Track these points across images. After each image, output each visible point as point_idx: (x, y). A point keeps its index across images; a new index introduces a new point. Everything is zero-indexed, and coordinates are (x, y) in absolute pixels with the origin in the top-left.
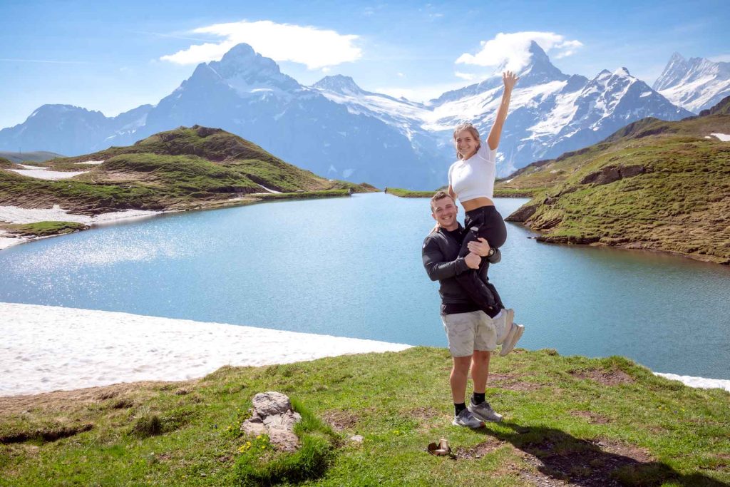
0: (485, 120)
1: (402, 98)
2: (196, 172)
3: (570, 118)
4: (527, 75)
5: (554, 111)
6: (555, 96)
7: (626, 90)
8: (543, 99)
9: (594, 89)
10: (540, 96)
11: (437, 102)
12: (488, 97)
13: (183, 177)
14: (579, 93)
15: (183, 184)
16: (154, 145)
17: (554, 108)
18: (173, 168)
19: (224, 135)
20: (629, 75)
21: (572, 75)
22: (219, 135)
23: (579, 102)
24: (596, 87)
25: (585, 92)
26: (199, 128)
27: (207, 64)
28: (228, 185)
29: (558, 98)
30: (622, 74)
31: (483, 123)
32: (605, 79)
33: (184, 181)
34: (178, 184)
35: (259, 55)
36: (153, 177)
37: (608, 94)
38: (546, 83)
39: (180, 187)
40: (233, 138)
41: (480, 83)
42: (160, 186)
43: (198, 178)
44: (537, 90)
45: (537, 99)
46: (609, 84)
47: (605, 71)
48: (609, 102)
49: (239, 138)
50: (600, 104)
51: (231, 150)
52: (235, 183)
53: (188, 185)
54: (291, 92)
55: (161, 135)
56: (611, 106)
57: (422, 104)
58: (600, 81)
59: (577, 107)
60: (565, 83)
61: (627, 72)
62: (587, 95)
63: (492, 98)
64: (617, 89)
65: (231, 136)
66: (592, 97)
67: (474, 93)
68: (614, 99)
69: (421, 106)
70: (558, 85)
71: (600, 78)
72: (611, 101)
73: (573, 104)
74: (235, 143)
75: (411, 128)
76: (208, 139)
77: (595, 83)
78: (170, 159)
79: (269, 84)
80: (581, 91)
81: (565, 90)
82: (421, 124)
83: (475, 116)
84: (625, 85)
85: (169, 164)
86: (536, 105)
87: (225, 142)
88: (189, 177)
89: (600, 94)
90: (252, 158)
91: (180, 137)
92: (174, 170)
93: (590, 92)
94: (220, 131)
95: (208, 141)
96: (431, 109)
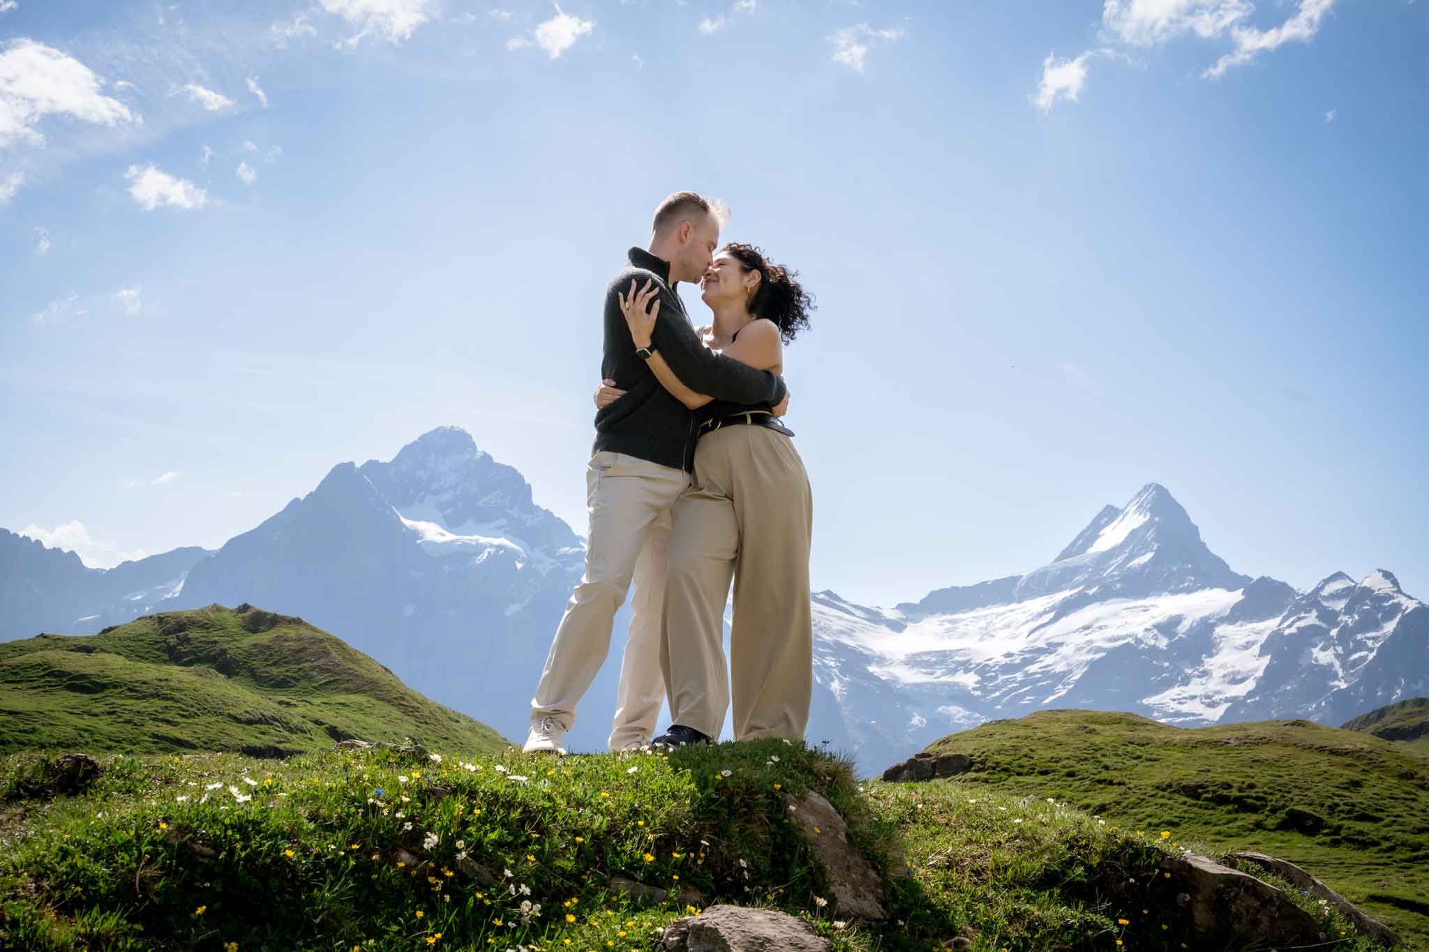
0: (1032, 668)
1: (828, 593)
2: (204, 707)
3: (1250, 685)
4: (1145, 566)
5: (1210, 663)
6: (1214, 625)
7: (1390, 627)
8: (1182, 629)
9: (1312, 619)
10: (1176, 621)
11: (912, 612)
12: (1045, 612)
13: (168, 716)
14: (1271, 625)
15: (164, 729)
16: (138, 639)
17: (1211, 656)
18: (152, 691)
19: (304, 632)
20: (1399, 591)
21: (1255, 576)
22: (291, 632)
23: (1274, 645)
24: (1314, 613)
25: (1288, 622)
26: (249, 613)
27: (358, 465)
28: (271, 744)
29: (1220, 630)
30: (1382, 586)
31: (1027, 674)
32: (1335, 596)
33: (168, 722)
34: (151, 727)
35: (487, 457)
36: (100, 708)
37: (1346, 634)
38: (1189, 591)
39: (154, 736)
40: (322, 641)
41: (1025, 574)
42: (110, 728)
43: (203, 719)
44: (1166, 606)
45: (1168, 627)
46: (1349, 610)
47: (1339, 576)
48: (1348, 653)
49: (338, 644)
50: (1323, 656)
51: (313, 669)
52: (288, 741)
53: (175, 733)
54: (550, 552)
55: (161, 620)
56: (1355, 663)
57: (877, 614)
58: (1326, 598)
59: (1266, 660)
60: (1237, 596)
61: (1395, 583)
62: (1293, 630)
63: (1051, 615)
64: (1370, 623)
65: (319, 636)
66: (1307, 637)
67: (1008, 600)
68: (1360, 646)
69: (874, 617)
70: (1219, 599)
71: (1325, 592)
72: (1355, 651)
73: (1256, 649)
74: (326, 653)
75: (844, 670)
76: (264, 637)
77: (1313, 601)
78: (151, 672)
79: (499, 528)
80: (1279, 619)
81: (1237, 614)
82: (869, 664)
83: (1009, 655)
84: (1389, 615)
85: (144, 683)
86: (1163, 643)
87: (303, 649)
88: (183, 716)
89: (1328, 631)
90: (356, 691)
91: (204, 626)
92: (152, 696)
93: (1301, 624)
94: (298, 622)
95: (265, 642)
96: (897, 626)
